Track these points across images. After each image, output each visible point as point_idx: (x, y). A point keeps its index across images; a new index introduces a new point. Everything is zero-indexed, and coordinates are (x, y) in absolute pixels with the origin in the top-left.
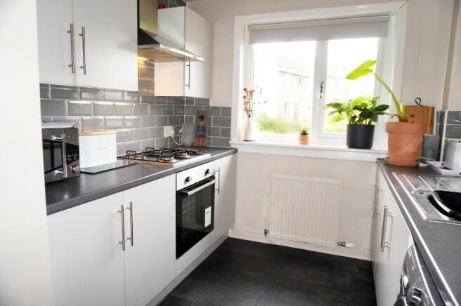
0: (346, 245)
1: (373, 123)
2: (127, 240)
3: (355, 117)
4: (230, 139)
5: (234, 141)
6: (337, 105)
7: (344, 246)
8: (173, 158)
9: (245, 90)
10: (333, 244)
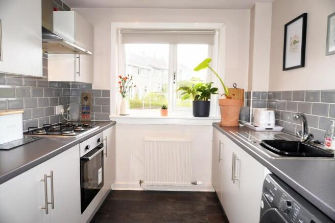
0: (197, 183)
1: (209, 100)
2: (49, 204)
3: (198, 96)
4: (110, 114)
5: (113, 116)
6: (186, 88)
7: (196, 184)
8: (73, 131)
9: (120, 77)
10: (189, 183)
